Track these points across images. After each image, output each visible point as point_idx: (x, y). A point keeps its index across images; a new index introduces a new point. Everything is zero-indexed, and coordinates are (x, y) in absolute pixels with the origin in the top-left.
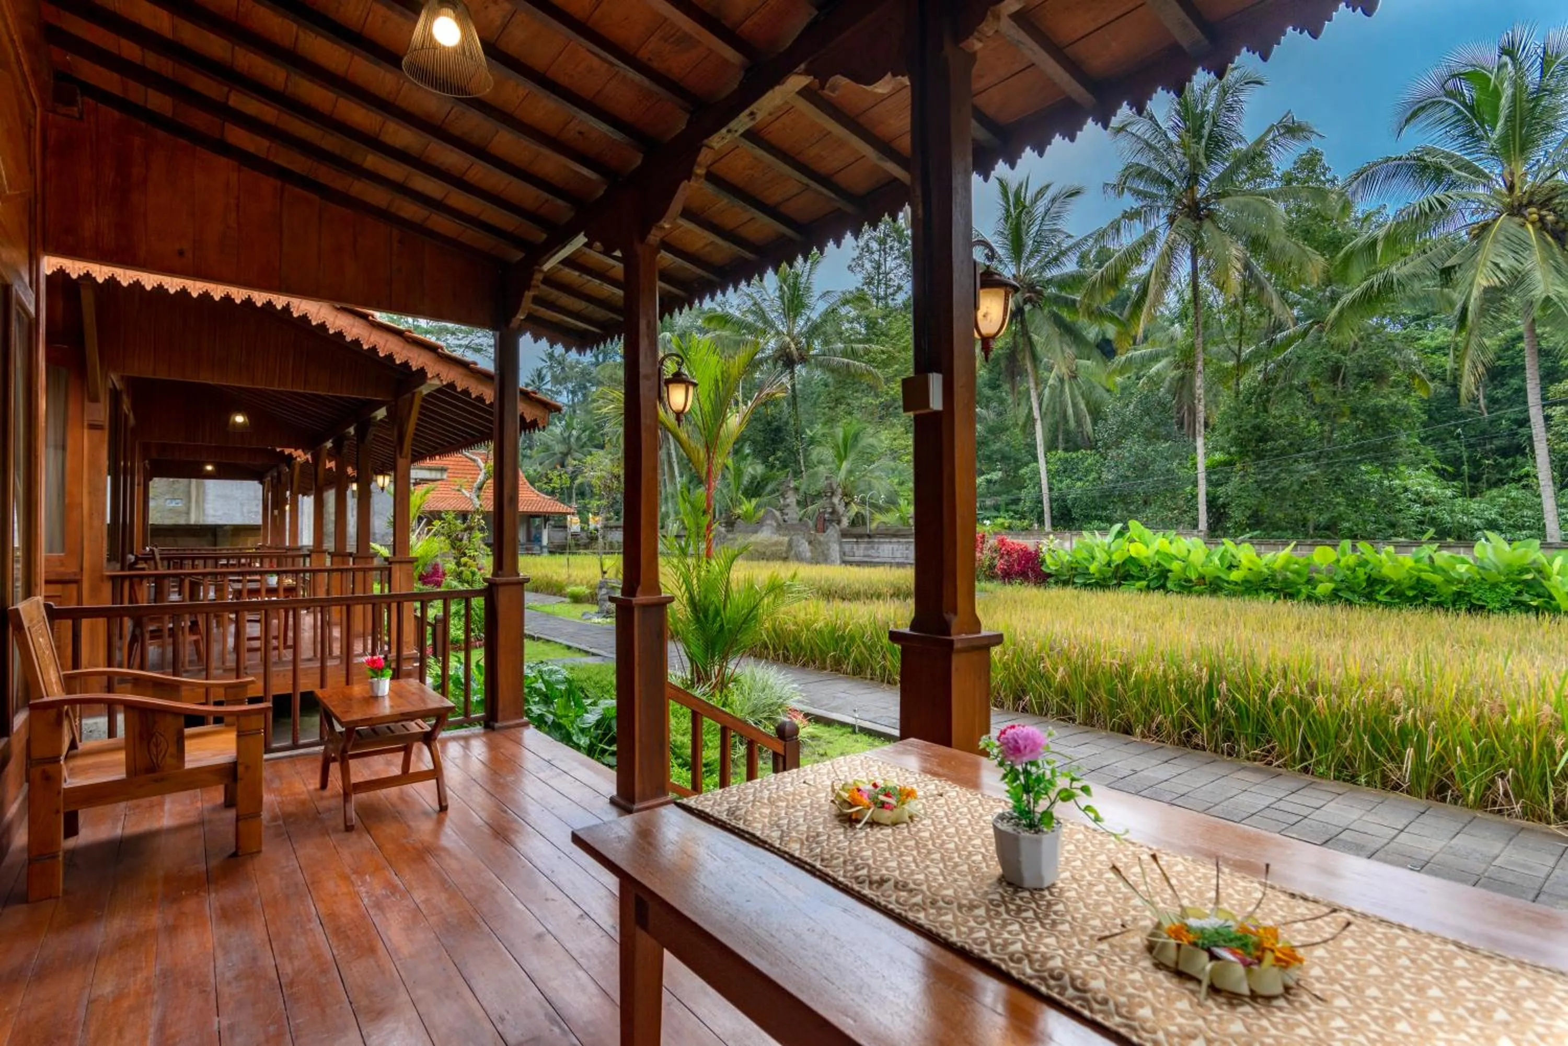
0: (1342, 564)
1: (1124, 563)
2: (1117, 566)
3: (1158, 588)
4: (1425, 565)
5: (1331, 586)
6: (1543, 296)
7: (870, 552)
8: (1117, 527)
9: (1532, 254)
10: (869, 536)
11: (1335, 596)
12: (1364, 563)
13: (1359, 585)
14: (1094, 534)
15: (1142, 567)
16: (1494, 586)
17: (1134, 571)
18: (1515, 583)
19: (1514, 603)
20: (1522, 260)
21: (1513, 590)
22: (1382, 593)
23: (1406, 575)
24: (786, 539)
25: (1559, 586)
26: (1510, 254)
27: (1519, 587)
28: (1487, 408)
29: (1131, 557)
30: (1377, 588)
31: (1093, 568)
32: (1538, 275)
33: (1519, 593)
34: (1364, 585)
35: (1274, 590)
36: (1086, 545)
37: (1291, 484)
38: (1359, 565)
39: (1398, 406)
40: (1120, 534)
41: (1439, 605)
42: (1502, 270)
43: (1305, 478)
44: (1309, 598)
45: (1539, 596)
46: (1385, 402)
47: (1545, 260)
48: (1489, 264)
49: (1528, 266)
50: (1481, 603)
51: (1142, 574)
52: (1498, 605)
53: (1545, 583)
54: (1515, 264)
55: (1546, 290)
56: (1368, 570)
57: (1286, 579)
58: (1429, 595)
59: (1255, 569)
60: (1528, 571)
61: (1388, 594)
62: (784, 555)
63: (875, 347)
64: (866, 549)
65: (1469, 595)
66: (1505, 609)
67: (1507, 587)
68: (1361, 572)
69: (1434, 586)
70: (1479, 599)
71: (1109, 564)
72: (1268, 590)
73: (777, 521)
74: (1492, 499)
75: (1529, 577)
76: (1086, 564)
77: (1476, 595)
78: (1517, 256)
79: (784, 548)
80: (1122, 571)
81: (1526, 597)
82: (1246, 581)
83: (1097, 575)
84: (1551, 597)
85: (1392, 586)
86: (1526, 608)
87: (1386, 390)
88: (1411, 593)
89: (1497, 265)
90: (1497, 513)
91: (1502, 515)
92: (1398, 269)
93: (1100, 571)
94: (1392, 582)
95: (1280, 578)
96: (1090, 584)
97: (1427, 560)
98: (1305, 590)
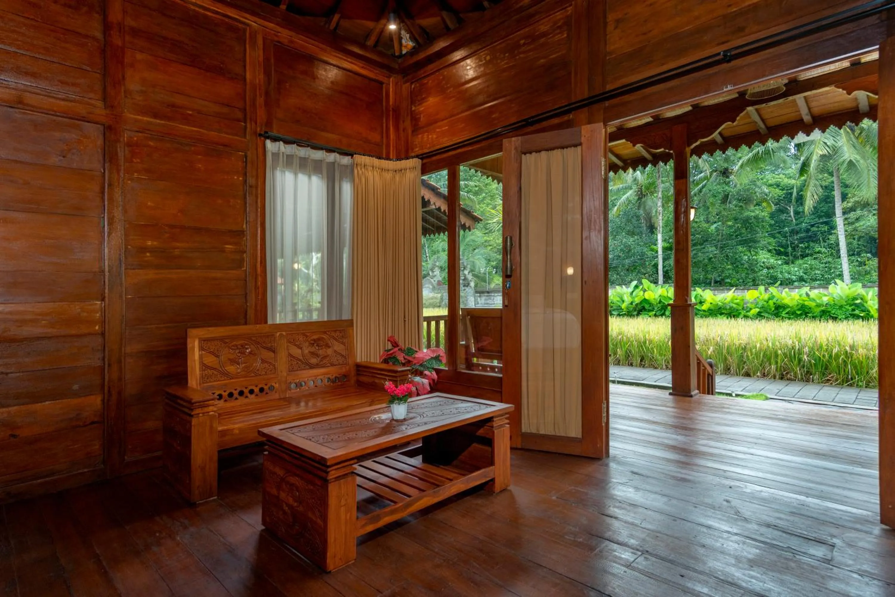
0: (761, 298)
1: (641, 302)
2: (637, 305)
3: (662, 315)
4: (804, 297)
5: (758, 310)
6: (848, 160)
7: (489, 301)
8: (634, 283)
9: (841, 138)
10: (488, 292)
11: (759, 316)
12: (772, 297)
13: (770, 309)
14: (622, 287)
15: (650, 304)
16: (841, 307)
17: (647, 306)
18: (851, 305)
19: (851, 315)
20: (837, 141)
21: (850, 308)
22: (784, 313)
23: (796, 303)
24: (439, 295)
25: (872, 305)
26: (832, 138)
27: (853, 307)
28: (795, 217)
29: (645, 299)
30: (781, 310)
31: (624, 306)
32: (845, 149)
33: (853, 310)
34: (773, 309)
35: (726, 314)
36: (619, 293)
37: (704, 259)
38: (769, 299)
39: (760, 216)
40: (636, 287)
41: (814, 317)
42: (828, 146)
43: (711, 256)
44: (746, 317)
45: (863, 311)
46: (753, 214)
47: (848, 141)
48: (821, 142)
49: (840, 144)
50: (835, 316)
51: (650, 308)
52: (844, 316)
53: (865, 304)
54: (834, 143)
55: (850, 157)
56: (775, 300)
57: (731, 308)
58: (808, 313)
59: (714, 303)
60: (857, 299)
61: (787, 313)
62: (438, 304)
63: (471, 183)
64: (486, 300)
65: (830, 312)
66: (846, 318)
67: (847, 307)
68: (771, 303)
69: (810, 308)
70: (834, 314)
71: (631, 303)
72: (721, 314)
73: (432, 285)
74: (800, 265)
75: (858, 301)
76: (619, 304)
77: (833, 312)
78: (835, 139)
79: (438, 301)
80: (639, 307)
81: (857, 312)
82: (709, 309)
83: (625, 310)
84: (869, 311)
85: (789, 309)
86: (858, 317)
87: (752, 208)
88: (799, 312)
89: (825, 143)
90: (803, 272)
91: (805, 273)
92: (772, 144)
93: (627, 308)
94: (788, 307)
95: (728, 307)
96: (622, 315)
97: (805, 295)
98: (743, 313)
